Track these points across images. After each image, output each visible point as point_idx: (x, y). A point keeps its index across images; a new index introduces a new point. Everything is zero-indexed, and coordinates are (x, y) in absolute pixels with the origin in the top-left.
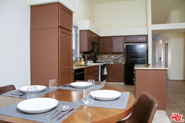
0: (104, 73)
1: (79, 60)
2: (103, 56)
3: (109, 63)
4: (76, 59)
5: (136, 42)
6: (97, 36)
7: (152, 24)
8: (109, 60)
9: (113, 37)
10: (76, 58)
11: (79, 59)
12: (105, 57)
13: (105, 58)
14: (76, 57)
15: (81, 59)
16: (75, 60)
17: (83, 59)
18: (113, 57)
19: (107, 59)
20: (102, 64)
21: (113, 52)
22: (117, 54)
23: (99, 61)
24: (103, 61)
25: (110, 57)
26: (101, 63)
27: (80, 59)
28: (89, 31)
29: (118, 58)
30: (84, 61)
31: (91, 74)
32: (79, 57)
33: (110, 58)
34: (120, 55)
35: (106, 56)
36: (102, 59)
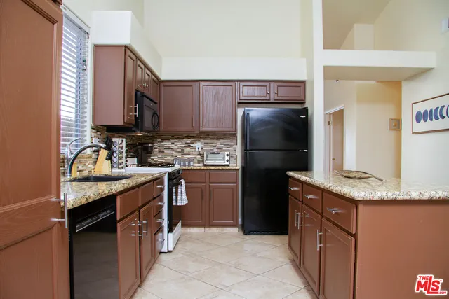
0: (177, 202)
1: (90, 157)
2: (167, 143)
3: (189, 165)
4: (80, 152)
5: (272, 101)
6: (153, 77)
7: (325, 47)
8: (185, 156)
9: (202, 83)
10: (79, 149)
11: (89, 151)
12: (175, 147)
13: (173, 150)
14: (76, 146)
15: (98, 151)
16: (73, 156)
17: (104, 153)
18: (198, 145)
19: (182, 152)
20: (170, 170)
21: (202, 129)
22: (211, 139)
23: (156, 158)
24: (169, 158)
25: (189, 146)
26: (167, 165)
27: (94, 151)
28: (129, 53)
29: (215, 151)
30: (107, 159)
31: (141, 211)
32: (88, 143)
33: (188, 149)
34: (222, 141)
35: (177, 145)
36: (166, 151)
